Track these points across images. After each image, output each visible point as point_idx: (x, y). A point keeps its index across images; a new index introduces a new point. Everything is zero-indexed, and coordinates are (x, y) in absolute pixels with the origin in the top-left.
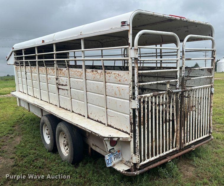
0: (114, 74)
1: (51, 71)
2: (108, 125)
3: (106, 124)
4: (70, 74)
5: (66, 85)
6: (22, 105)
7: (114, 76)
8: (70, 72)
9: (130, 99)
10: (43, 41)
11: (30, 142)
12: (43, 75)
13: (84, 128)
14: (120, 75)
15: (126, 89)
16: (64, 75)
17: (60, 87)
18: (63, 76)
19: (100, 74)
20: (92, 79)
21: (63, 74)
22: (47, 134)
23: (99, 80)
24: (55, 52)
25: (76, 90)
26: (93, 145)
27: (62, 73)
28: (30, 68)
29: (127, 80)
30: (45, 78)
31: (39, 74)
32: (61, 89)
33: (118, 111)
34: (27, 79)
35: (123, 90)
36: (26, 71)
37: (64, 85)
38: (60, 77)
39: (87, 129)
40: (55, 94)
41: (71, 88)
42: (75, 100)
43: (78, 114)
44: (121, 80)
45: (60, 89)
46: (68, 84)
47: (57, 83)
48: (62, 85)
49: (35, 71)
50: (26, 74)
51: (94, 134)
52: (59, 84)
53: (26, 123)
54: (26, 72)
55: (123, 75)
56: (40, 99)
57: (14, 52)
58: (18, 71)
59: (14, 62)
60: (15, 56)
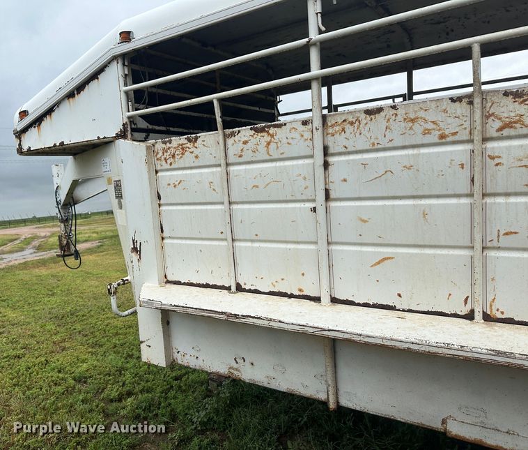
57: (124, 64)
58: (157, 172)
59: (126, 120)
60: (126, 85)
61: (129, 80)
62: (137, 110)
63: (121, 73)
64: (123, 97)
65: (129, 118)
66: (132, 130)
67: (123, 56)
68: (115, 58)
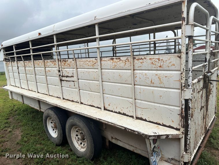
0: (150, 59)
1: (51, 63)
2: (137, 118)
3: (135, 117)
4: (78, 65)
5: (72, 76)
6: (14, 98)
7: (149, 61)
8: (78, 63)
9: (183, 88)
10: (40, 34)
11: (32, 136)
12: (40, 68)
13: (112, 123)
14: (162, 60)
15: (172, 76)
16: (70, 66)
17: (64, 79)
18: (68, 67)
19: (124, 61)
20: (112, 68)
21: (68, 65)
22: (52, 127)
23: (123, 68)
24: (55, 43)
25: (86, 81)
26: (112, 138)
27: (66, 64)
28: (23, 63)
29: (174, 65)
30: (42, 71)
31: (35, 67)
32: (65, 80)
33: (155, 102)
34: (19, 73)
35: (166, 77)
37: (69, 77)
38: (64, 68)
39: (118, 125)
40: (56, 86)
41: (78, 79)
42: (85, 91)
43: (90, 105)
44: (164, 66)
45: (63, 80)
46: (75, 75)
47: (60, 75)
48: (67, 77)
49: (30, 65)
50: (18, 68)
51: (130, 131)
52: (63, 76)
53: (19, 114)
54: (18, 67)
55: (167, 60)
56: (37, 92)
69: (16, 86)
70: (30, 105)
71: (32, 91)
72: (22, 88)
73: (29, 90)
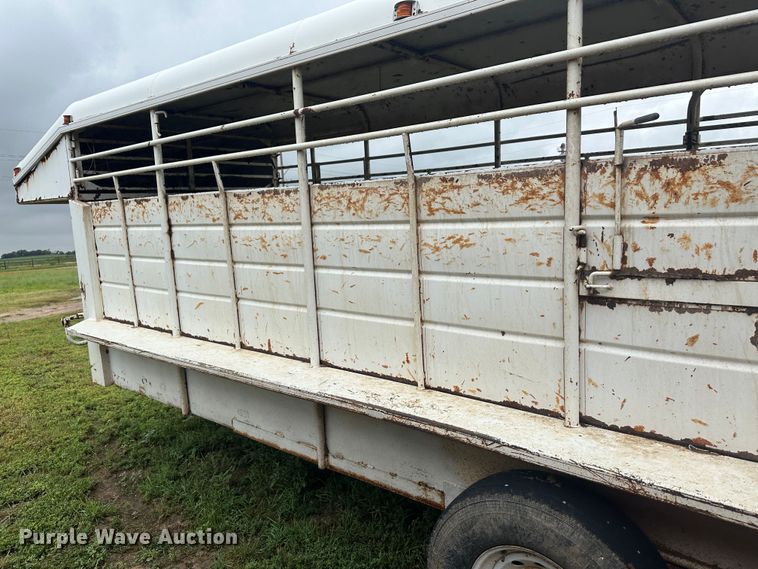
6: (121, 383)
28: (220, 202)
34: (173, 258)
36: (169, 221)
50: (170, 233)
54: (172, 227)
56: (312, 360)
57: (71, 140)
58: (94, 228)
59: (73, 185)
60: (74, 156)
61: (78, 152)
62: (85, 175)
63: (68, 146)
64: (71, 166)
65: (76, 183)
66: (80, 191)
67: (71, 134)
68: (63, 135)
69: (140, 325)
70: (239, 428)
71: (269, 352)
72: (189, 336)
73: (243, 346)
